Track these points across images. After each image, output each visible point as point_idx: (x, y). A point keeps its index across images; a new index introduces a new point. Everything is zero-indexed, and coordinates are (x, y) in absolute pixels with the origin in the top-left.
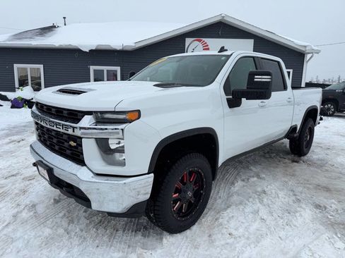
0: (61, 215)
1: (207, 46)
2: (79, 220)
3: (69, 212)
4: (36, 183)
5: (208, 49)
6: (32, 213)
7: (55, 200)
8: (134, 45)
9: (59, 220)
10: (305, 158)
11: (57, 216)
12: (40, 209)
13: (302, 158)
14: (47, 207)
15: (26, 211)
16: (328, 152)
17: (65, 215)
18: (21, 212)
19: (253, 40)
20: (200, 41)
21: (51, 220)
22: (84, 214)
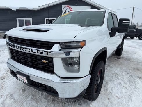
0: (30, 98)
1: (72, 9)
2: (41, 100)
3: (33, 96)
4: (7, 81)
5: (72, 10)
6: (12, 100)
7: (22, 90)
8: (38, 7)
9: (30, 102)
10: (121, 56)
11: (28, 100)
12: (16, 96)
13: (120, 56)
14: (20, 95)
15: (8, 99)
16: (127, 53)
17: (32, 98)
18: (6, 100)
19: (90, 7)
20: (68, 7)
21: (25, 102)
22: (42, 96)
